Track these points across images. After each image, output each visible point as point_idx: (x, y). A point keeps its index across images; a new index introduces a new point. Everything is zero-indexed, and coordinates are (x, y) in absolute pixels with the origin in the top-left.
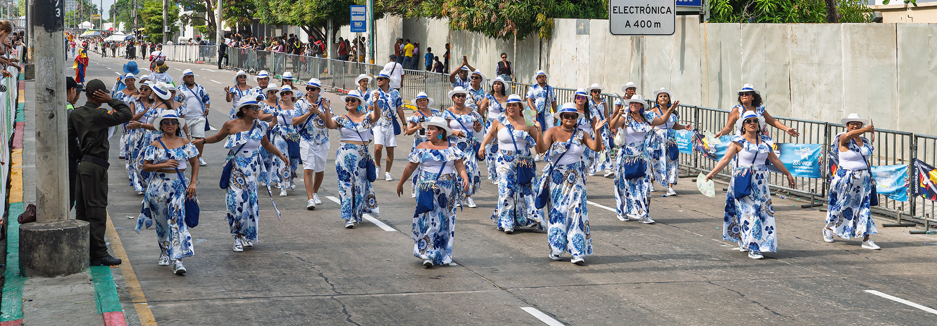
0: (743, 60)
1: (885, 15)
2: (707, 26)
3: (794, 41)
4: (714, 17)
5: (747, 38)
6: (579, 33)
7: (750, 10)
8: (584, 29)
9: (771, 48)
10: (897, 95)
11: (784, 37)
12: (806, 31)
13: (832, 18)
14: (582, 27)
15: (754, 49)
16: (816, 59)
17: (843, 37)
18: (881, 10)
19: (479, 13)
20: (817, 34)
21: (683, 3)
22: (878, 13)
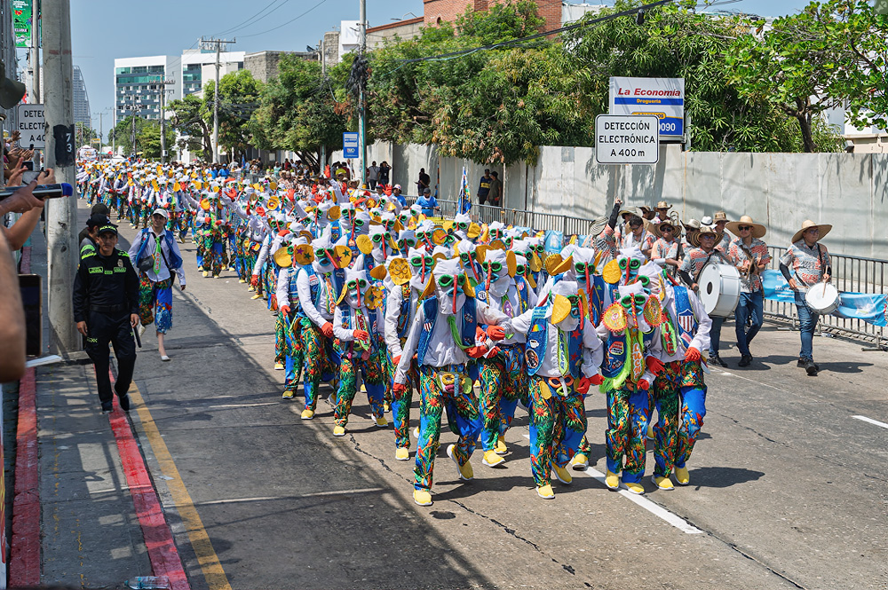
0: (723, 187)
1: (856, 144)
2: (688, 154)
3: (772, 169)
4: (695, 145)
5: (727, 166)
6: (564, 160)
7: (730, 139)
8: (569, 157)
9: (750, 176)
11: (764, 165)
12: (784, 160)
13: (808, 147)
14: (567, 155)
15: (734, 177)
16: (793, 187)
17: (819, 166)
18: (853, 140)
19: (468, 140)
20: (795, 163)
21: (665, 132)
22: (850, 143)
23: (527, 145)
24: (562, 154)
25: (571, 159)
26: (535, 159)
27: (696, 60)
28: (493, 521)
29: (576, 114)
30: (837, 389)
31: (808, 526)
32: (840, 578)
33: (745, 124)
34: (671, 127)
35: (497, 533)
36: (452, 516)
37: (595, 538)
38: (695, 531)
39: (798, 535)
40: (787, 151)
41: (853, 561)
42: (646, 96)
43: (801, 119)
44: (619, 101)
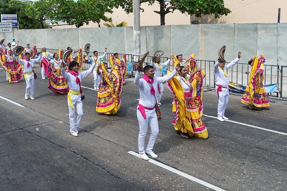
0: (26, 37)
1: (52, 27)
2: (19, 30)
3: (36, 32)
4: (20, 28)
5: (27, 32)
7: (27, 27)
9: (31, 34)
10: (56, 42)
11: (34, 32)
12: (38, 31)
13: (43, 28)
15: (28, 34)
16: (40, 36)
17: (45, 31)
18: (52, 26)
21: (14, 26)
22: (51, 27)
27: (19, 10)
31: (45, 102)
33: (30, 23)
34: (15, 24)
38: (23, 106)
39: (44, 104)
40: (39, 29)
41: (54, 108)
42: (9, 18)
43: (41, 22)
44: (3, 19)
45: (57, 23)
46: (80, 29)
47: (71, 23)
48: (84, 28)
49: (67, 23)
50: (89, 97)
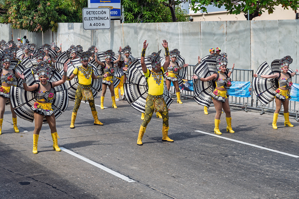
0: (139, 38)
1: (194, 18)
2: (123, 24)
3: (159, 30)
4: (126, 20)
5: (140, 29)
6: (69, 29)
7: (141, 17)
8: (71, 27)
9: (150, 33)
10: (201, 51)
11: (155, 28)
12: (164, 26)
13: (174, 20)
14: (70, 26)
15: (143, 34)
16: (168, 37)
17: (179, 28)
18: (193, 16)
19: (25, 21)
20: (169, 27)
21: (113, 15)
22: (191, 18)
23: (52, 23)
24: (68, 26)
25: (72, 28)
26: (56, 29)
28: (47, 184)
29: (73, 8)
30: (189, 120)
31: (178, 175)
32: (191, 194)
33: (147, 11)
34: (115, 13)
35: (49, 189)
36: (29, 183)
37: (91, 187)
38: (132, 181)
40: (165, 22)
41: (196, 187)
43: (171, 8)
44: (92, 1)
45: (204, 9)
46: (255, 23)
47: (235, 9)
48: (262, 21)
49: (226, 11)
50: (271, 167)
